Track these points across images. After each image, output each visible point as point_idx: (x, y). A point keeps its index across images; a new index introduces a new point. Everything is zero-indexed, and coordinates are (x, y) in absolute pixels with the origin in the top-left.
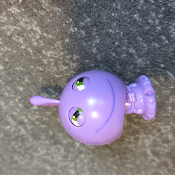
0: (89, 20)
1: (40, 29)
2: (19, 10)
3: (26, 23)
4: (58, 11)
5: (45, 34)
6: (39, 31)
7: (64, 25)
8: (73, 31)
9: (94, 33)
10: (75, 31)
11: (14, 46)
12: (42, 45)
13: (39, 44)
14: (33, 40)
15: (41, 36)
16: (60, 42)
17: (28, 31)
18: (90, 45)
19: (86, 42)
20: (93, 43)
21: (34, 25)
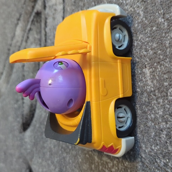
1: (143, 14)
3: (138, 7)
4: (158, 1)
6: (142, 15)
7: (157, 14)
8: (160, 21)
10: (161, 21)
12: (139, 27)
13: (138, 26)
14: (136, 22)
15: (141, 19)
16: (150, 29)
17: (136, 14)
18: (167, 37)
19: (165, 33)
20: (169, 36)
21: (141, 9)
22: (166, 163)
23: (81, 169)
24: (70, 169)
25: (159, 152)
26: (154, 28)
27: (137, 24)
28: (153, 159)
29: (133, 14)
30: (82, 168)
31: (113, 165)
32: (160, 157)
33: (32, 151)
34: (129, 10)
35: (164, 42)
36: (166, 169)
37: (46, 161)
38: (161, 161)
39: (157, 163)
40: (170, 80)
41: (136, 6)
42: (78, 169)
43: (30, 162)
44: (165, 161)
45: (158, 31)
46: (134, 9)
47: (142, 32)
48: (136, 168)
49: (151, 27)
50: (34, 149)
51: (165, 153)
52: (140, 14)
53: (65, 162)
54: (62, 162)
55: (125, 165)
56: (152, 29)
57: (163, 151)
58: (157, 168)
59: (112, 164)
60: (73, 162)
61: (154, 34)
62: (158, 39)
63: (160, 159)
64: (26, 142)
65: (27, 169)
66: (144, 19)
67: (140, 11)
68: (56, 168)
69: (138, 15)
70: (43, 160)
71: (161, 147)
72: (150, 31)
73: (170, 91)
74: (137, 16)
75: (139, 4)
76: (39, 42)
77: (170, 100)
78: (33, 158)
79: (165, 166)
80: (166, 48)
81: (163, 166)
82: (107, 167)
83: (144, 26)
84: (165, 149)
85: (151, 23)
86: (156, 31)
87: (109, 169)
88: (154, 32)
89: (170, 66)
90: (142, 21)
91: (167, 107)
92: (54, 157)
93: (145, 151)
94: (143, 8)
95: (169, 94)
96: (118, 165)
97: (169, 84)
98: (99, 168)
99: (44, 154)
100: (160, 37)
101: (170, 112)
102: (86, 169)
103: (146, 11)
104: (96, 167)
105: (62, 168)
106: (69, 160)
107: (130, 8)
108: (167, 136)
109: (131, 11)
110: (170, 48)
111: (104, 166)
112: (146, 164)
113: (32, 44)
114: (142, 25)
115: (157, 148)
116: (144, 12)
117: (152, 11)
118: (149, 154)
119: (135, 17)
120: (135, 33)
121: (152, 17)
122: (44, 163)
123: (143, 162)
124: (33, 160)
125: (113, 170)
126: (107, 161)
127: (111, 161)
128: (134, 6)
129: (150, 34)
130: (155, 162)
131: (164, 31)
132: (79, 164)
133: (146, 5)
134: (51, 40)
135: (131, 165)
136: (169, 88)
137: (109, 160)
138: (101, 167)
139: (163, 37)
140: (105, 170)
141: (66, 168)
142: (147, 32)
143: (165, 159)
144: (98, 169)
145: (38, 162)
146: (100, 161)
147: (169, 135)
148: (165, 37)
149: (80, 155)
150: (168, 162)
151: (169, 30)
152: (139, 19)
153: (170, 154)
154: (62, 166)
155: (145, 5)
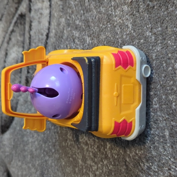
0: (160, 29)
1: (132, 27)
2: (127, 9)
3: (127, 19)
4: (146, 16)
6: (130, 27)
7: (145, 27)
8: (148, 35)
9: (159, 42)
10: (149, 35)
11: (114, 34)
13: (126, 38)
14: (125, 33)
15: (130, 31)
16: (137, 41)
17: (125, 26)
18: (153, 50)
19: (152, 46)
20: (155, 49)
21: (130, 22)
22: (149, 166)
23: (64, 172)
24: (52, 172)
25: (143, 156)
26: (142, 41)
27: (125, 36)
28: (137, 163)
29: (122, 26)
30: (65, 170)
31: (98, 169)
32: (144, 161)
33: (11, 153)
34: (118, 22)
35: (151, 55)
36: (149, 172)
37: (26, 165)
38: (145, 164)
39: (141, 166)
40: (156, 90)
41: (125, 18)
42: (60, 172)
43: (8, 166)
44: (148, 165)
45: (145, 44)
46: (123, 21)
47: (130, 43)
48: (120, 171)
49: (139, 39)
50: (14, 152)
51: (148, 158)
52: (128, 27)
53: (47, 165)
54: (44, 165)
55: (109, 168)
56: (140, 41)
57: (147, 155)
58: (140, 171)
59: (96, 167)
60: (55, 165)
61: (142, 47)
62: (146, 52)
63: (143, 163)
64: (4, 145)
65: (5, 172)
66: (133, 31)
67: (129, 24)
68: (37, 171)
69: (127, 26)
70: (23, 163)
71: (145, 152)
72: (138, 43)
73: (155, 100)
74: (125, 28)
75: (128, 17)
76: (22, 45)
77: (155, 108)
78: (12, 161)
79: (148, 169)
80: (152, 60)
81: (147, 169)
82: (91, 170)
83: (132, 38)
84: (149, 154)
85: (139, 36)
86: (144, 43)
87: (93, 172)
88: (141, 45)
89: (155, 77)
90: (131, 34)
91: (152, 115)
92: (35, 160)
93: (129, 155)
94: (132, 21)
95: (154, 103)
96: (102, 168)
97: (154, 94)
98: (83, 172)
99: (24, 157)
100: (147, 50)
101: (155, 120)
102: (69, 172)
103: (134, 24)
104: (80, 170)
105: (44, 171)
106: (51, 163)
107: (119, 19)
108: (151, 142)
109: (120, 22)
110: (156, 60)
111: (89, 169)
112: (130, 167)
113: (14, 45)
114: (130, 37)
115: (141, 152)
116: (133, 25)
117: (140, 25)
118: (133, 158)
119: (123, 29)
120: (123, 44)
121: (140, 30)
122: (24, 166)
123: (127, 166)
124: (12, 163)
125: (98, 173)
126: (91, 164)
127: (96, 164)
128: (123, 19)
129: (137, 46)
130: (138, 165)
131: (151, 45)
132: (62, 167)
133: (135, 19)
134: (35, 43)
135: (115, 168)
136: (154, 98)
137: (93, 164)
138: (84, 170)
139: (150, 50)
140: (89, 173)
141: (48, 171)
142: (134, 44)
143: (149, 163)
144: (81, 172)
145: (17, 165)
146: (84, 164)
147: (153, 140)
148: (152, 49)
149: (64, 158)
150: (151, 166)
151: (156, 44)
152: (127, 31)
153: (154, 158)
154: (44, 169)
155: (133, 18)
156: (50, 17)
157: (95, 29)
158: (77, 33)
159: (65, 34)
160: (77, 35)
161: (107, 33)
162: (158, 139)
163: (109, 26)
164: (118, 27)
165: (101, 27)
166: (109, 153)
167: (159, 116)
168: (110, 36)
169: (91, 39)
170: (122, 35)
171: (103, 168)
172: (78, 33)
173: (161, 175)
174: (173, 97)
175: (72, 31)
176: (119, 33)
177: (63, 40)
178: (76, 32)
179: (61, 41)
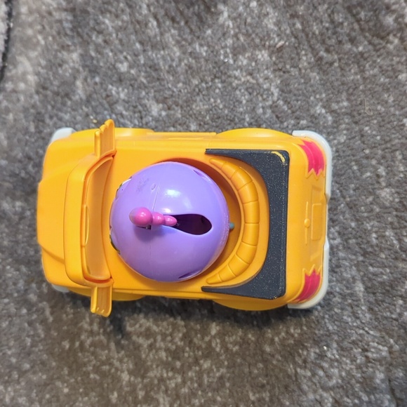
0: (345, 104)
1: (278, 93)
2: (269, 58)
3: (267, 78)
4: (315, 78)
5: (281, 103)
6: (276, 94)
7: (312, 98)
8: (318, 112)
9: (343, 126)
11: (232, 103)
12: (267, 116)
13: (264, 113)
14: (260, 105)
15: (274, 102)
16: (293, 122)
17: (262, 90)
19: (328, 133)
20: (335, 139)
21: (274, 84)
22: (320, 354)
25: (307, 336)
26: (303, 122)
27: (261, 109)
28: (291, 351)
29: (254, 89)
32: (309, 345)
34: (243, 80)
38: (310, 351)
39: (301, 357)
41: (262, 75)
44: (318, 351)
46: (257, 80)
51: (319, 337)
52: (270, 93)
56: (299, 123)
57: (315, 333)
58: (299, 366)
63: (307, 349)
67: (272, 87)
69: (266, 92)
71: (312, 327)
74: (262, 95)
75: (270, 73)
79: (318, 358)
81: (315, 358)
83: (279, 115)
84: (319, 330)
85: (297, 113)
94: (279, 82)
103: (285, 90)
107: (246, 76)
114: (274, 112)
116: (282, 91)
117: (300, 92)
119: (256, 95)
121: (300, 102)
128: (258, 75)
130: (296, 355)
143: (319, 347)
152: (267, 101)
155: (284, 78)
156: (7, 42)
157: (176, 87)
158: (123, 90)
159: (77, 88)
160: (122, 96)
161: (212, 100)
162: (340, 300)
163: (220, 85)
164: (243, 91)
165: (197, 86)
166: (217, 344)
167: (343, 259)
168: (221, 106)
169: (163, 109)
170: (254, 108)
171: (202, 376)
172: (126, 90)
173: (346, 364)
174: (372, 224)
175: (107, 86)
176: (244, 102)
177: (69, 103)
178: (120, 89)
179: (64, 104)
